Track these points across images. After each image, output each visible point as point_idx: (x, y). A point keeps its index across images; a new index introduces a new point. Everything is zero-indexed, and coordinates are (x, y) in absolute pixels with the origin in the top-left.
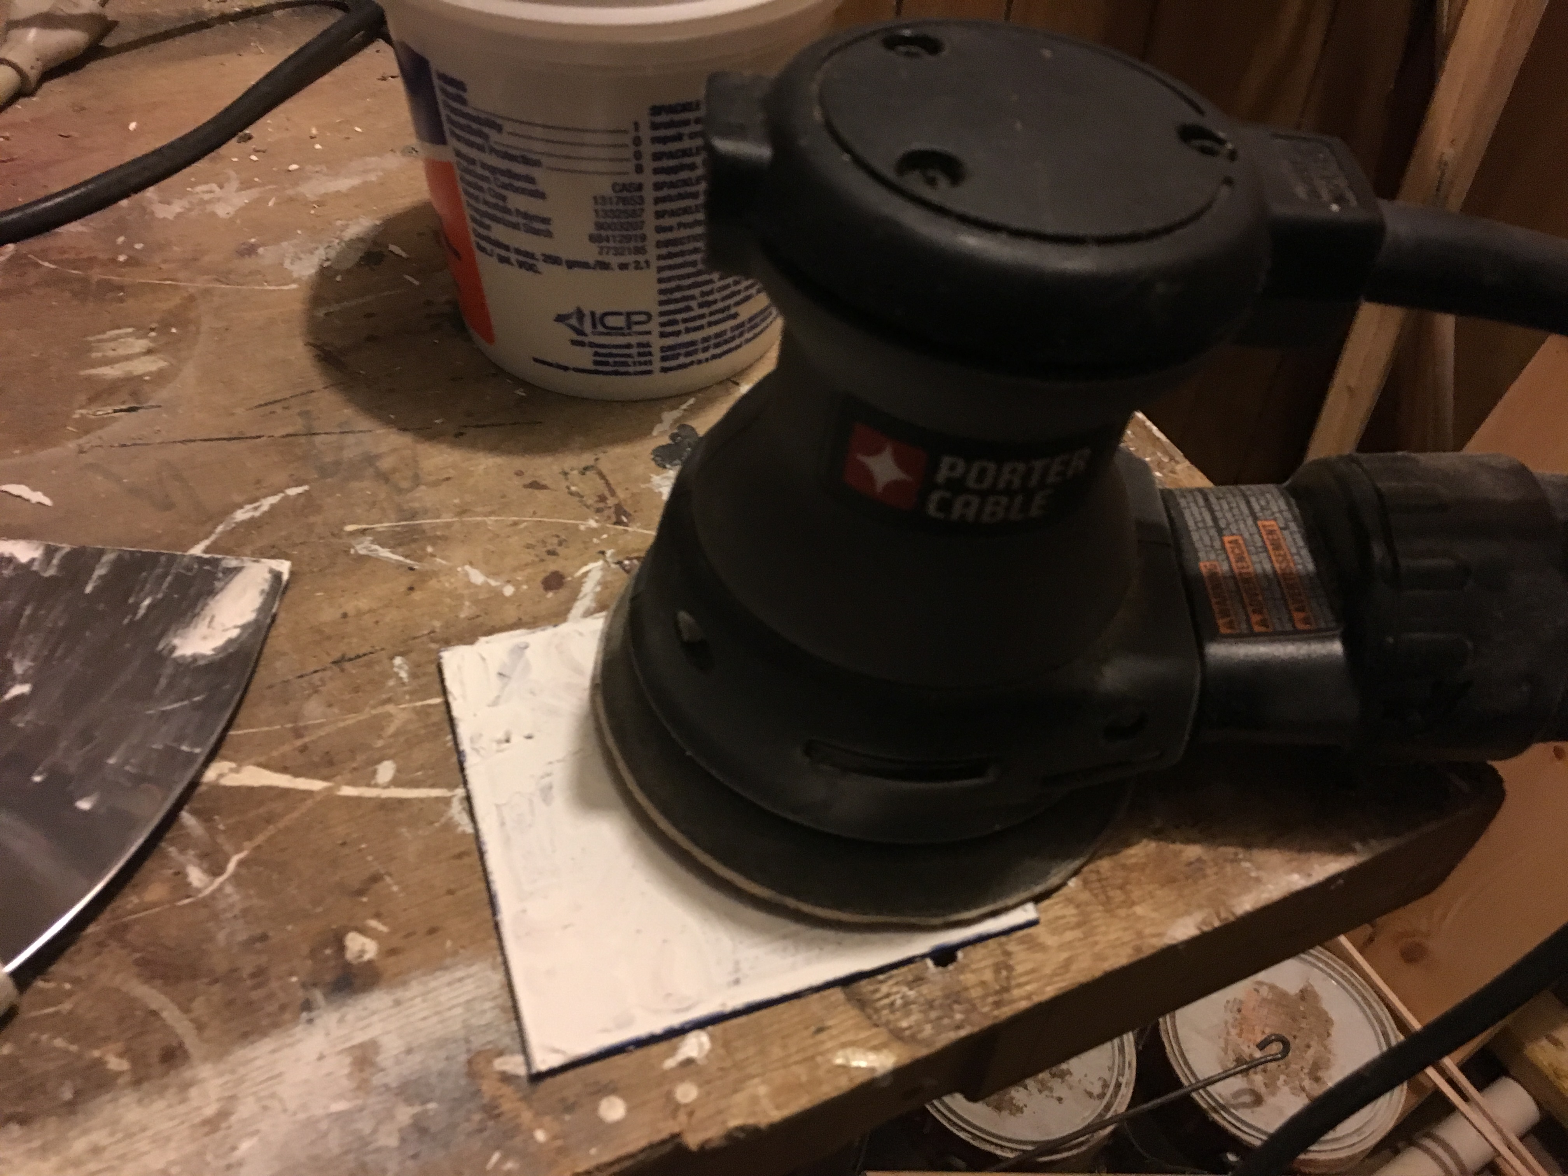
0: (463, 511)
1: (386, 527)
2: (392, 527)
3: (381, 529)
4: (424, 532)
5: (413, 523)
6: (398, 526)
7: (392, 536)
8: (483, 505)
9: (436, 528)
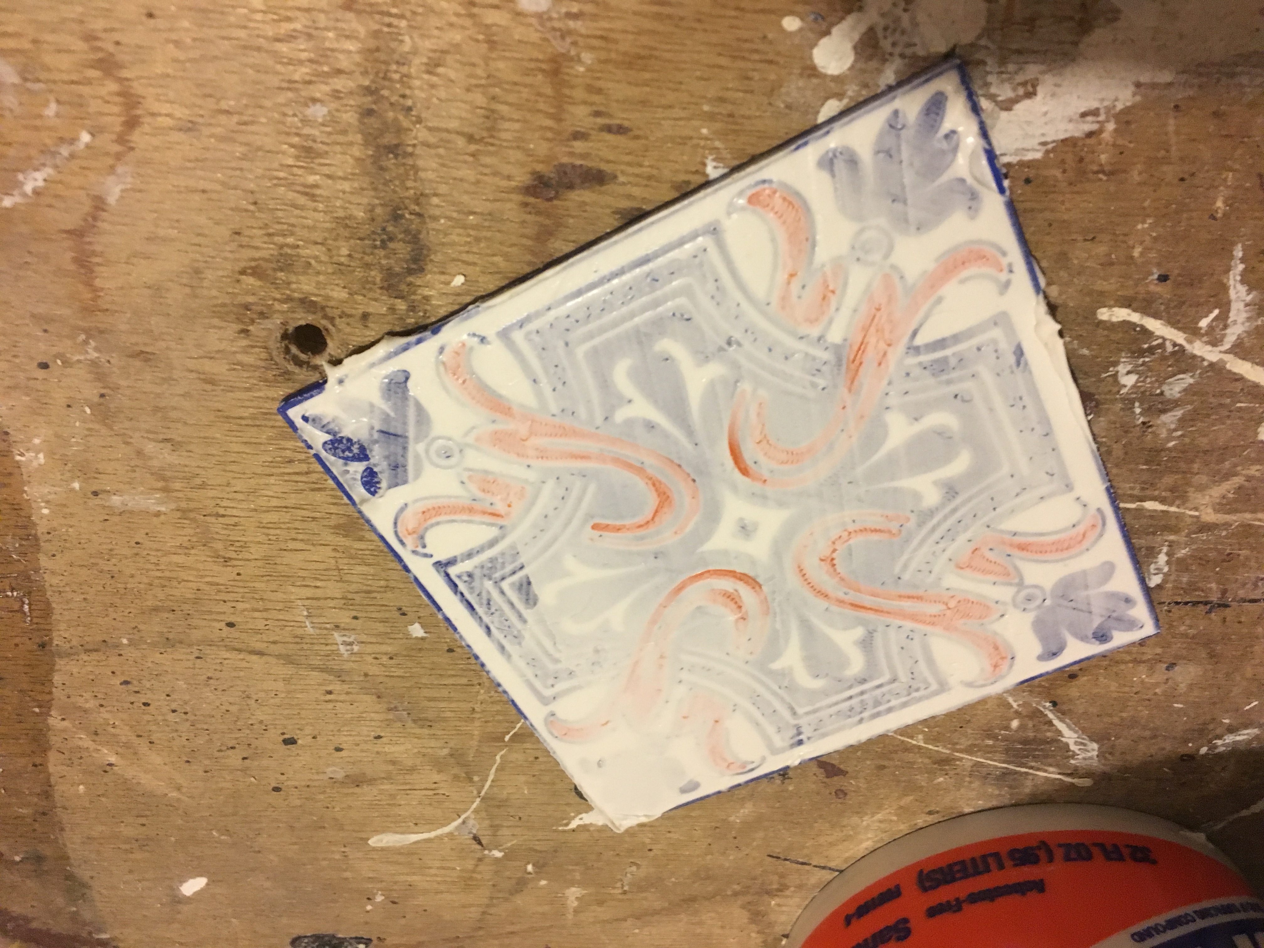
0: (943, 762)
2: (1038, 769)
3: (1051, 769)
4: (1007, 751)
5: (1011, 767)
6: (1031, 768)
7: (1046, 757)
8: (914, 763)
9: (988, 751)
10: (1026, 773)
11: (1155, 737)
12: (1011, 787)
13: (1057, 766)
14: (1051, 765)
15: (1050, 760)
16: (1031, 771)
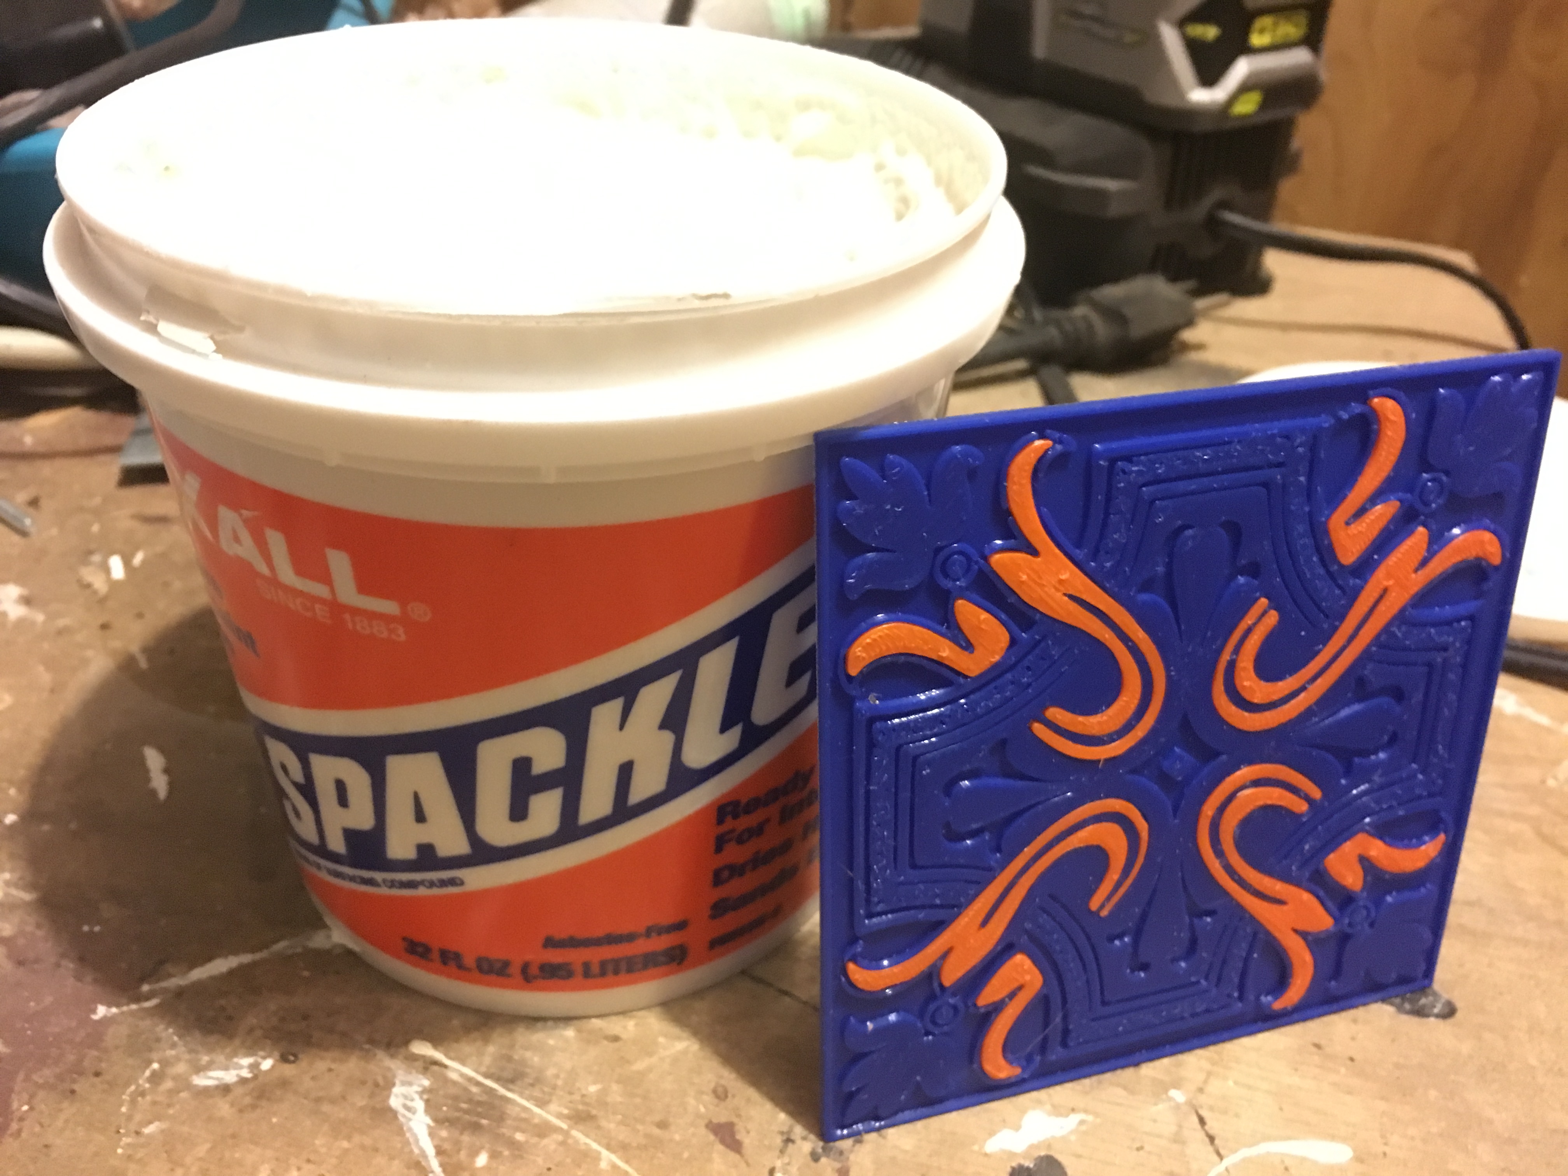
0: (583, 1117)
1: (462, 1075)
2: (470, 1080)
3: (454, 1076)
4: (501, 1118)
5: (502, 1091)
6: (478, 1084)
7: (456, 1098)
8: (622, 1123)
9: (525, 1123)
10: (487, 1076)
11: (318, 1100)
12: (509, 1059)
13: (446, 1080)
14: (455, 1083)
15: (452, 1091)
16: (480, 1079)
